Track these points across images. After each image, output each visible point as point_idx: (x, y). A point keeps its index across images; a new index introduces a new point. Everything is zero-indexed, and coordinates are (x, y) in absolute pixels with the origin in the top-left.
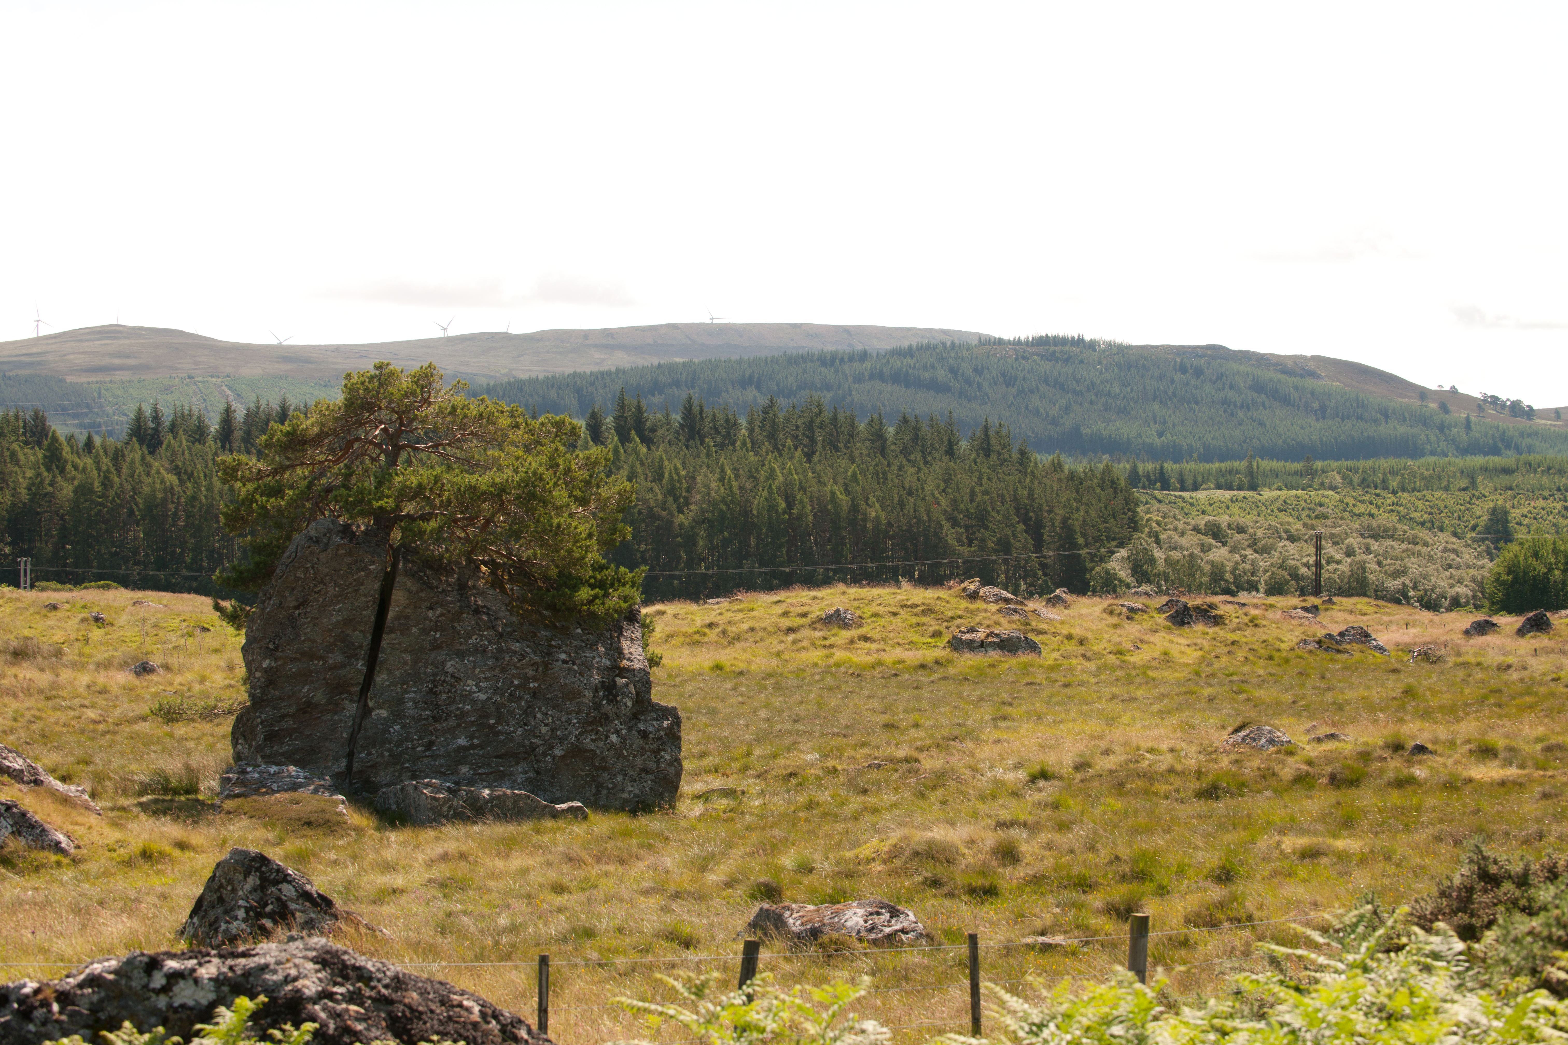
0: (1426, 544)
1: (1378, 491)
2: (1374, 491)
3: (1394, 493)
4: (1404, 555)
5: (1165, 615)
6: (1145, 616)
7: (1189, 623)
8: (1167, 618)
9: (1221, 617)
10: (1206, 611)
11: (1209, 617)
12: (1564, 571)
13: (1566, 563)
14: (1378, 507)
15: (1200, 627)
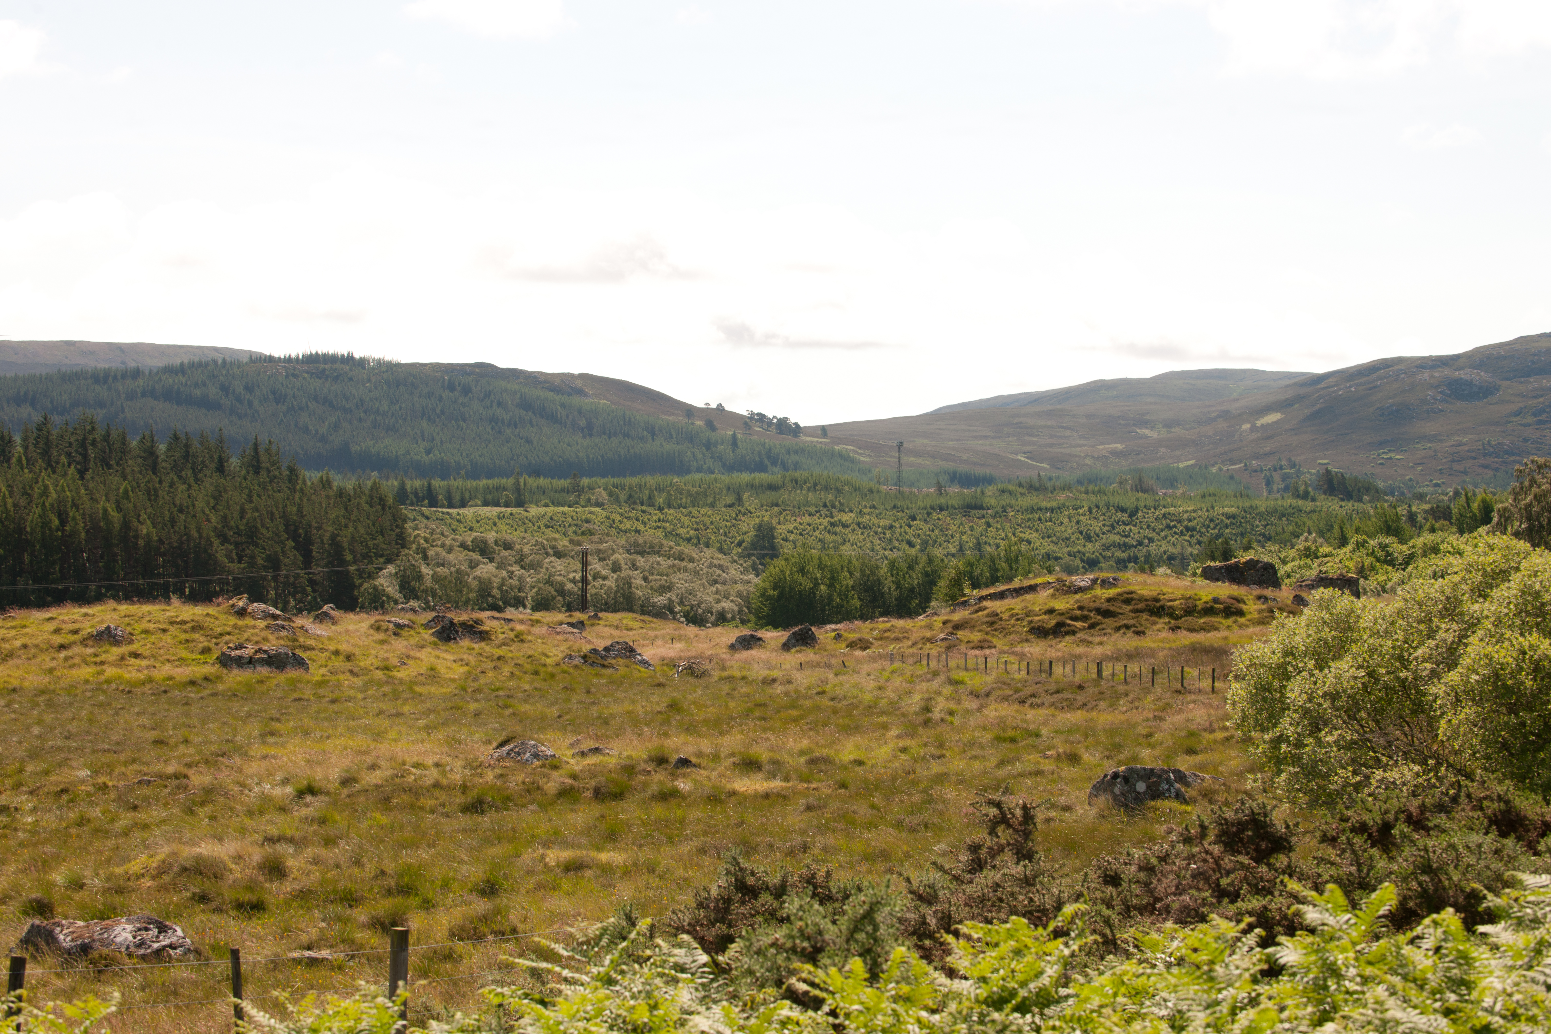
0: (692, 560)
1: (644, 508)
2: (640, 508)
3: (660, 509)
4: (671, 571)
5: (431, 631)
6: (412, 632)
7: (455, 639)
8: (433, 634)
9: (487, 632)
10: (472, 626)
11: (475, 632)
12: (831, 586)
13: (833, 578)
14: (645, 524)
15: (466, 643)
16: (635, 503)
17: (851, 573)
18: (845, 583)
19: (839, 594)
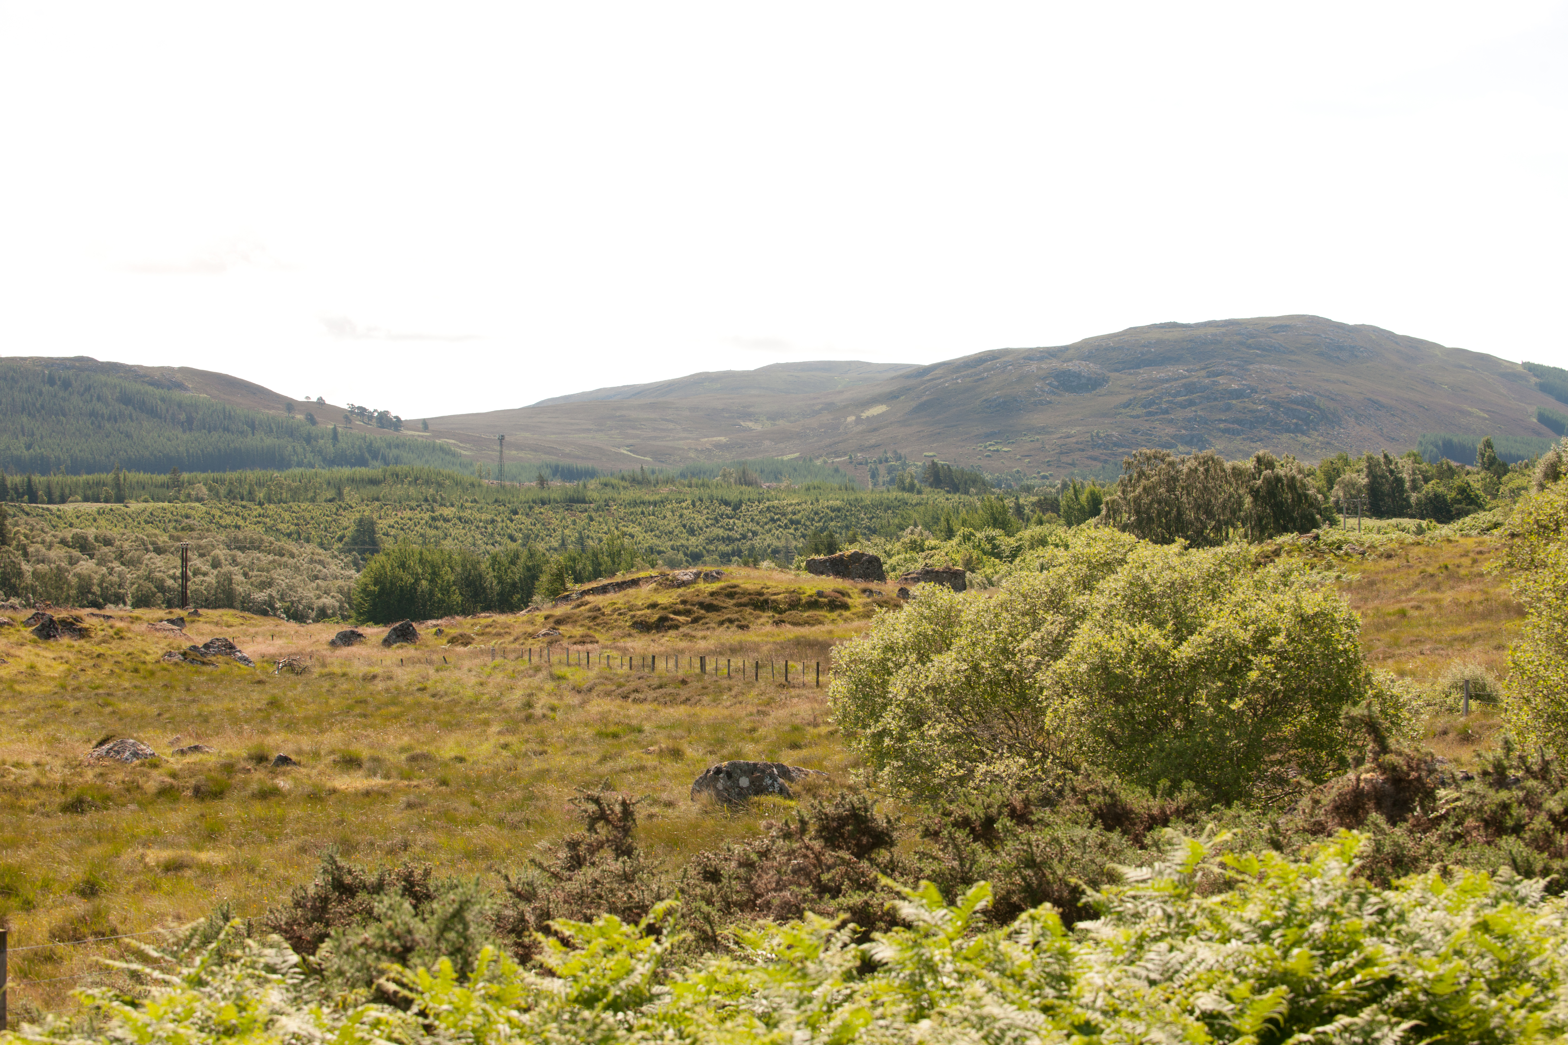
0: (292, 556)
1: (244, 503)
2: (240, 503)
3: (261, 504)
4: (271, 566)
5: (31, 629)
6: (12, 630)
7: (55, 636)
8: (33, 632)
9: (86, 630)
10: (72, 624)
11: (75, 630)
12: (431, 581)
13: (434, 573)
14: (244, 519)
15: (65, 640)
16: (235, 498)
17: (452, 568)
18: (446, 578)
19: (441, 590)
